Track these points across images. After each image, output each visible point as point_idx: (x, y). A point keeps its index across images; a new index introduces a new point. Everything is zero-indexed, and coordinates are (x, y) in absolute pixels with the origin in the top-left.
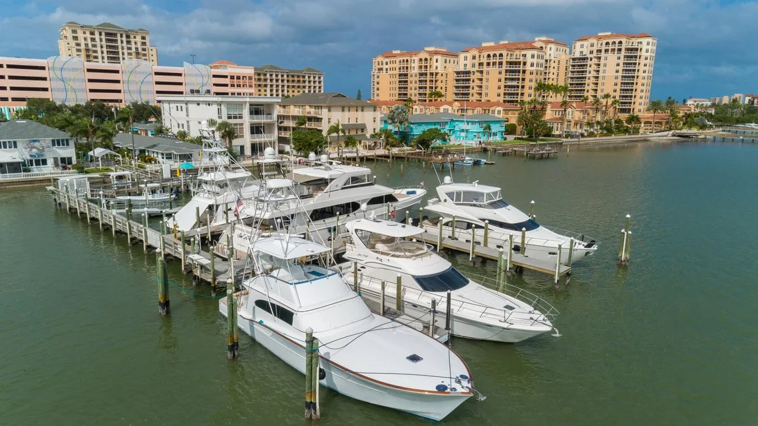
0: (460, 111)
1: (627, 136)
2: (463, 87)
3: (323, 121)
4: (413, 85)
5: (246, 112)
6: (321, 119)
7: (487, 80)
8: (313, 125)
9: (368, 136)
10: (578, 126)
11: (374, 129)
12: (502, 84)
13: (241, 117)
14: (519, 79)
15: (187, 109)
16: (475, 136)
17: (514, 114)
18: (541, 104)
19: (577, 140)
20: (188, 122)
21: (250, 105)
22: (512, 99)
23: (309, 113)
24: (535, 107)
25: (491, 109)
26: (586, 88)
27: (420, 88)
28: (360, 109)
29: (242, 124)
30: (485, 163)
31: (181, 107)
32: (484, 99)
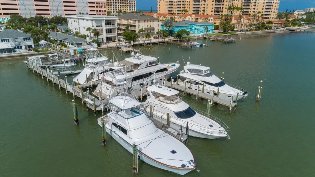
0: (195, 19)
1: (266, 30)
2: (197, 8)
3: (136, 27)
4: (175, 6)
5: (104, 23)
6: (136, 26)
7: (207, 5)
8: (132, 28)
9: (155, 32)
10: (246, 26)
11: (158, 30)
12: (214, 6)
13: (101, 26)
14: (221, 4)
15: (78, 21)
16: (201, 31)
17: (218, 21)
18: (230, 16)
19: (245, 33)
20: (79, 27)
21: (105, 20)
22: (218, 13)
23: (130, 23)
24: (227, 18)
25: (208, 18)
26: (250, 7)
27: (178, 8)
28: (152, 21)
29: (102, 29)
30: (205, 46)
31: (76, 20)
32: (205, 13)
